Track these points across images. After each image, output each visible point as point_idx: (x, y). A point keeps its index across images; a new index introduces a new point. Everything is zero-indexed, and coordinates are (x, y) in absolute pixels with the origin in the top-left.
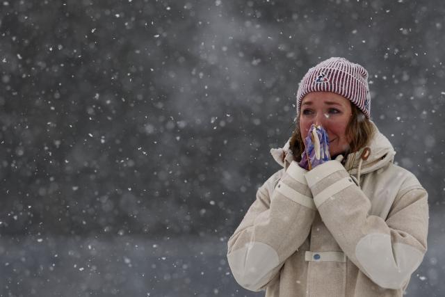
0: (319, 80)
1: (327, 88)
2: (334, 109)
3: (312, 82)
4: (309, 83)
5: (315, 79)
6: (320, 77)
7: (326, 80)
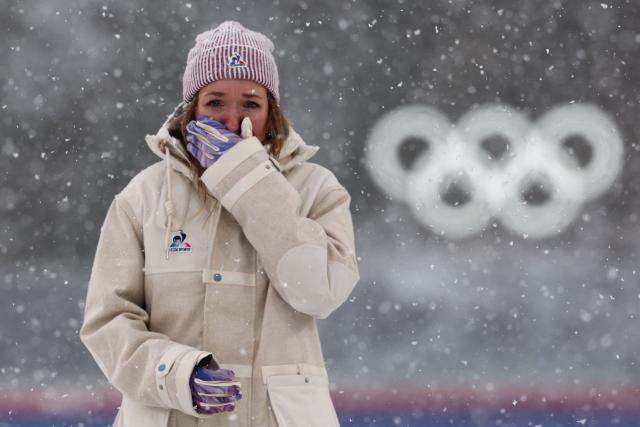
0: (233, 63)
1: (247, 76)
2: (253, 103)
3: (223, 65)
4: (218, 66)
5: (228, 61)
6: (234, 59)
7: (242, 63)
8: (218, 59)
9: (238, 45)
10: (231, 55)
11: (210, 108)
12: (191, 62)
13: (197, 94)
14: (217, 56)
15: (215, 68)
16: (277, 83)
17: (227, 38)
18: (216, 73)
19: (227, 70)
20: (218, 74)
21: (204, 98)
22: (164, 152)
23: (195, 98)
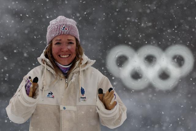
0: (63, 29)
3: (60, 30)
4: (58, 31)
5: (61, 29)
6: (63, 28)
7: (66, 29)
8: (58, 28)
9: (64, 23)
10: (62, 27)
11: (57, 45)
12: (49, 31)
13: (51, 41)
14: (58, 27)
15: (57, 31)
16: (78, 35)
17: (60, 21)
18: (57, 33)
19: (61, 32)
20: (58, 33)
21: (54, 42)
22: (44, 63)
23: (51, 42)
